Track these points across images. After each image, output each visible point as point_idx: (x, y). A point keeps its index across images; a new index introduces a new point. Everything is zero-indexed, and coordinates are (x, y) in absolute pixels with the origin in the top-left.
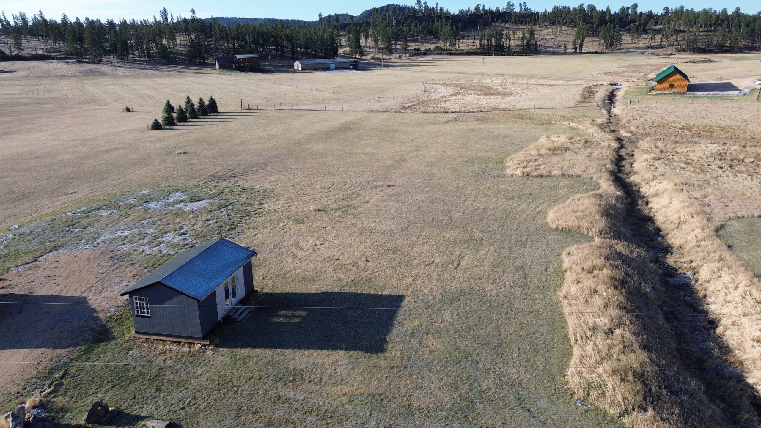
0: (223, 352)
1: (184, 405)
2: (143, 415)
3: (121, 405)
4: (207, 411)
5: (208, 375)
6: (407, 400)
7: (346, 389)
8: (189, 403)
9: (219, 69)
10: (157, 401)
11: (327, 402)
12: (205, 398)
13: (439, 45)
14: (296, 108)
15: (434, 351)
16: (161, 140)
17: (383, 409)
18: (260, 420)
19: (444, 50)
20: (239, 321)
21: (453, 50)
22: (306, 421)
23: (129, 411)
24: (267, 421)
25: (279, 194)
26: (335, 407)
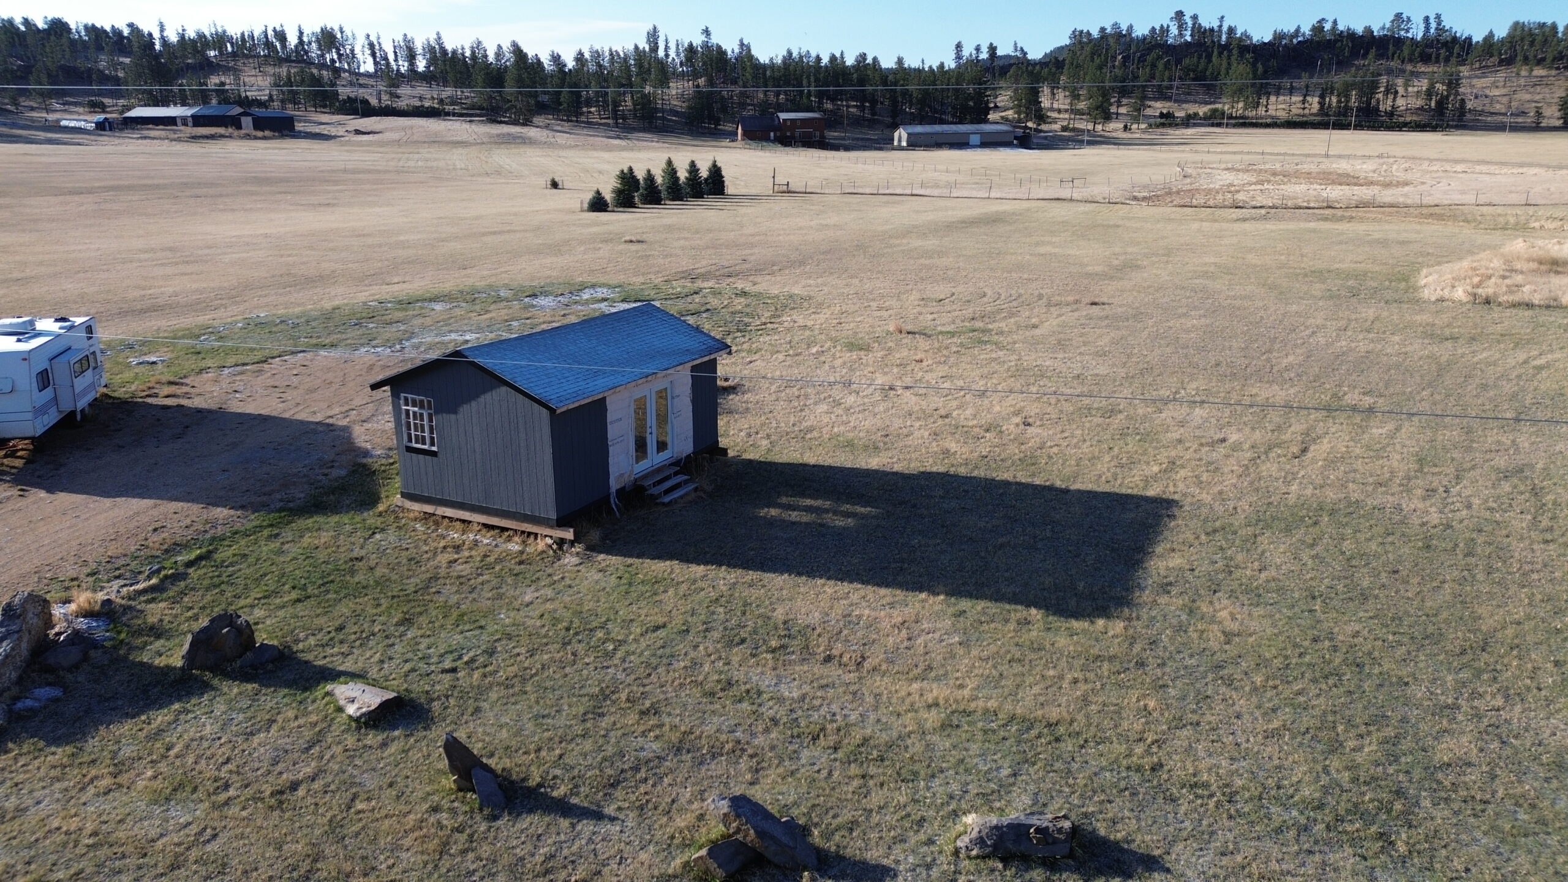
0: (604, 564)
1: (458, 663)
2: (341, 668)
3: (297, 641)
4: (513, 686)
5: (549, 606)
6: (1148, 752)
7: (937, 691)
8: (473, 660)
9: (743, 140)
10: (393, 645)
11: (872, 717)
12: (518, 654)
13: (1219, 106)
14: (887, 192)
15: (1238, 635)
16: (597, 224)
17: (1058, 765)
18: (657, 732)
19: (1231, 117)
20: (664, 504)
21: (1252, 118)
22: (798, 759)
23: (309, 657)
24: (675, 737)
25: (821, 304)
26: (895, 734)
